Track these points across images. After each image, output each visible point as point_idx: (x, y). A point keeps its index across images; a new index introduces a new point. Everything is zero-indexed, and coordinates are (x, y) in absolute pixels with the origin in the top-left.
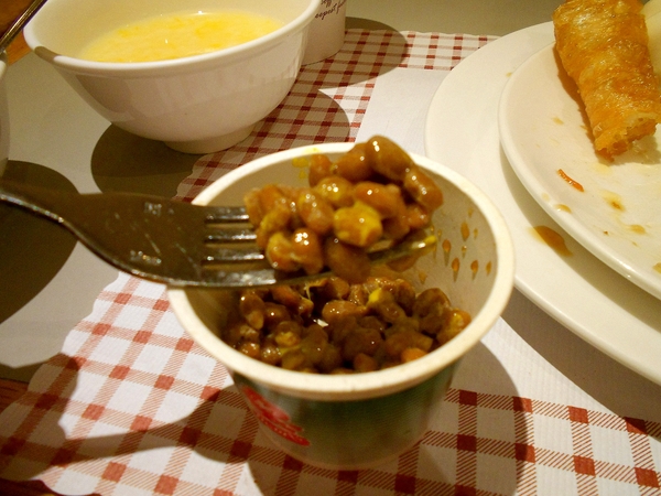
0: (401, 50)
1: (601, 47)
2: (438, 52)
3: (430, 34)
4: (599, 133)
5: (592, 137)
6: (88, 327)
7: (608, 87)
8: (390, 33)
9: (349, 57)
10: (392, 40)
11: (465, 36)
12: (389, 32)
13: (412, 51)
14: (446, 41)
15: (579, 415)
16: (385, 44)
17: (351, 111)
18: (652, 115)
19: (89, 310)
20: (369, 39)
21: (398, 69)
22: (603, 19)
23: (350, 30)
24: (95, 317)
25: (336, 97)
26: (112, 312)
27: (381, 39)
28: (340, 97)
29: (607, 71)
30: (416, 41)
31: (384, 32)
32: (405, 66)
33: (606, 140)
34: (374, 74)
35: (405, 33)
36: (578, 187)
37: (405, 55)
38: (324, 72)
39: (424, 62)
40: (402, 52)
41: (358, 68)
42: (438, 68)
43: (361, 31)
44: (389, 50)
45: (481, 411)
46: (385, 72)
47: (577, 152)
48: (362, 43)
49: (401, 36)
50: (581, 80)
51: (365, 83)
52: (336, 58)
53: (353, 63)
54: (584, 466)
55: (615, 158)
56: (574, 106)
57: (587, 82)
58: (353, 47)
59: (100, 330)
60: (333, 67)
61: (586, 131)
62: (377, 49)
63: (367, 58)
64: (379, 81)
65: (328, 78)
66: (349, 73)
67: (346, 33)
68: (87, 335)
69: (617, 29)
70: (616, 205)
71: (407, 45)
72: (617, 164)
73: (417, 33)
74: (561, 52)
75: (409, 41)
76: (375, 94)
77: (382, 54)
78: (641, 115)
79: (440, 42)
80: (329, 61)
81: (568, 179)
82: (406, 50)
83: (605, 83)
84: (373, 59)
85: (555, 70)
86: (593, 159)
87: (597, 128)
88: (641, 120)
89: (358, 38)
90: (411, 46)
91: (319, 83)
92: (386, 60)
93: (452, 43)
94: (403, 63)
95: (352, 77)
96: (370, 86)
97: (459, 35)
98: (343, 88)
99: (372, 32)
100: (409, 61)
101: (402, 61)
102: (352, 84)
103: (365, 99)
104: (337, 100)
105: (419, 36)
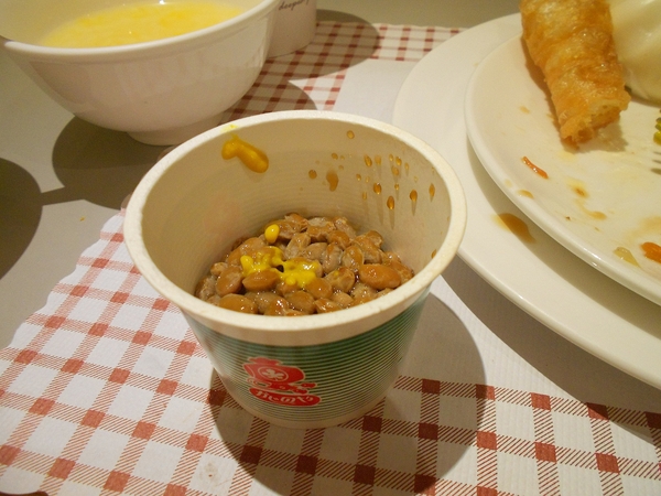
0: (372, 42)
1: (567, 36)
2: (409, 44)
3: (402, 26)
4: (564, 121)
5: (558, 125)
6: (40, 320)
7: (573, 74)
8: (362, 25)
9: (320, 49)
10: (364, 32)
11: (437, 28)
13: (383, 43)
14: (418, 34)
15: (541, 402)
16: (357, 36)
17: (320, 102)
18: (615, 102)
19: (43, 303)
20: (341, 31)
21: (369, 61)
22: (568, 8)
23: (322, 23)
24: (48, 311)
25: (307, 88)
26: (68, 305)
27: (353, 32)
28: (310, 88)
29: (573, 59)
30: (388, 34)
31: (355, 24)
32: (377, 58)
33: (571, 128)
34: (345, 66)
35: (377, 26)
36: (542, 174)
37: (376, 47)
38: (294, 63)
39: (395, 54)
40: (373, 44)
41: (328, 60)
42: (409, 60)
43: (333, 23)
44: (361, 42)
45: (444, 399)
46: (356, 63)
47: (543, 140)
48: (333, 35)
49: (373, 28)
50: (547, 69)
51: (336, 74)
52: (307, 50)
53: (324, 54)
54: (545, 452)
55: (580, 145)
56: (541, 95)
57: (553, 70)
58: (325, 39)
59: (54, 323)
60: (304, 58)
61: (552, 120)
62: (349, 41)
63: (339, 51)
64: (350, 72)
65: (298, 69)
66: (319, 64)
67: (318, 25)
68: (38, 328)
69: (582, 17)
70: (580, 192)
71: (378, 38)
72: (582, 152)
73: (390, 26)
74: (528, 41)
75: (381, 33)
76: (345, 85)
77: (353, 46)
78: (605, 102)
79: (412, 35)
80: (299, 53)
81: (532, 166)
82: (378, 42)
83: (570, 71)
84: (345, 51)
85: (522, 60)
86: (559, 147)
87: (562, 116)
88: (605, 107)
89: (330, 30)
90: (383, 38)
91: (289, 75)
92: (357, 51)
93: (424, 35)
94: (375, 55)
95: (323, 68)
96: (341, 77)
97: (431, 28)
98: (313, 79)
99: (344, 24)
100: (380, 53)
101: (373, 52)
102: (323, 75)
103: (335, 90)
104: (307, 92)
105: (391, 29)
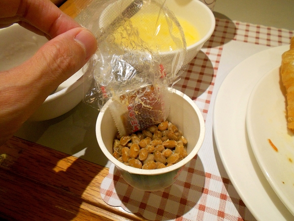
0: (233, 31)
2: (249, 34)
3: (246, 24)
10: (229, 25)
11: (261, 26)
12: (228, 21)
13: (238, 32)
16: (226, 27)
17: (213, 61)
20: (219, 23)
21: (232, 42)
27: (224, 24)
28: (208, 53)
30: (240, 27)
31: (225, 20)
32: (235, 40)
34: (222, 43)
35: (235, 22)
37: (235, 34)
39: (243, 39)
40: (233, 32)
41: (215, 39)
42: (249, 42)
44: (228, 30)
48: (216, 25)
49: (233, 23)
51: (219, 47)
53: (213, 36)
62: (223, 29)
64: (225, 46)
66: (212, 41)
71: (236, 29)
73: (240, 23)
75: (237, 26)
76: (223, 53)
77: (225, 32)
79: (250, 28)
82: (235, 31)
84: (221, 35)
90: (238, 29)
92: (227, 35)
93: (255, 29)
94: (235, 38)
95: (213, 43)
96: (221, 49)
97: (258, 26)
98: (209, 49)
99: (220, 20)
100: (237, 37)
101: (234, 36)
102: (213, 47)
103: (219, 55)
104: (207, 55)
105: (241, 24)
